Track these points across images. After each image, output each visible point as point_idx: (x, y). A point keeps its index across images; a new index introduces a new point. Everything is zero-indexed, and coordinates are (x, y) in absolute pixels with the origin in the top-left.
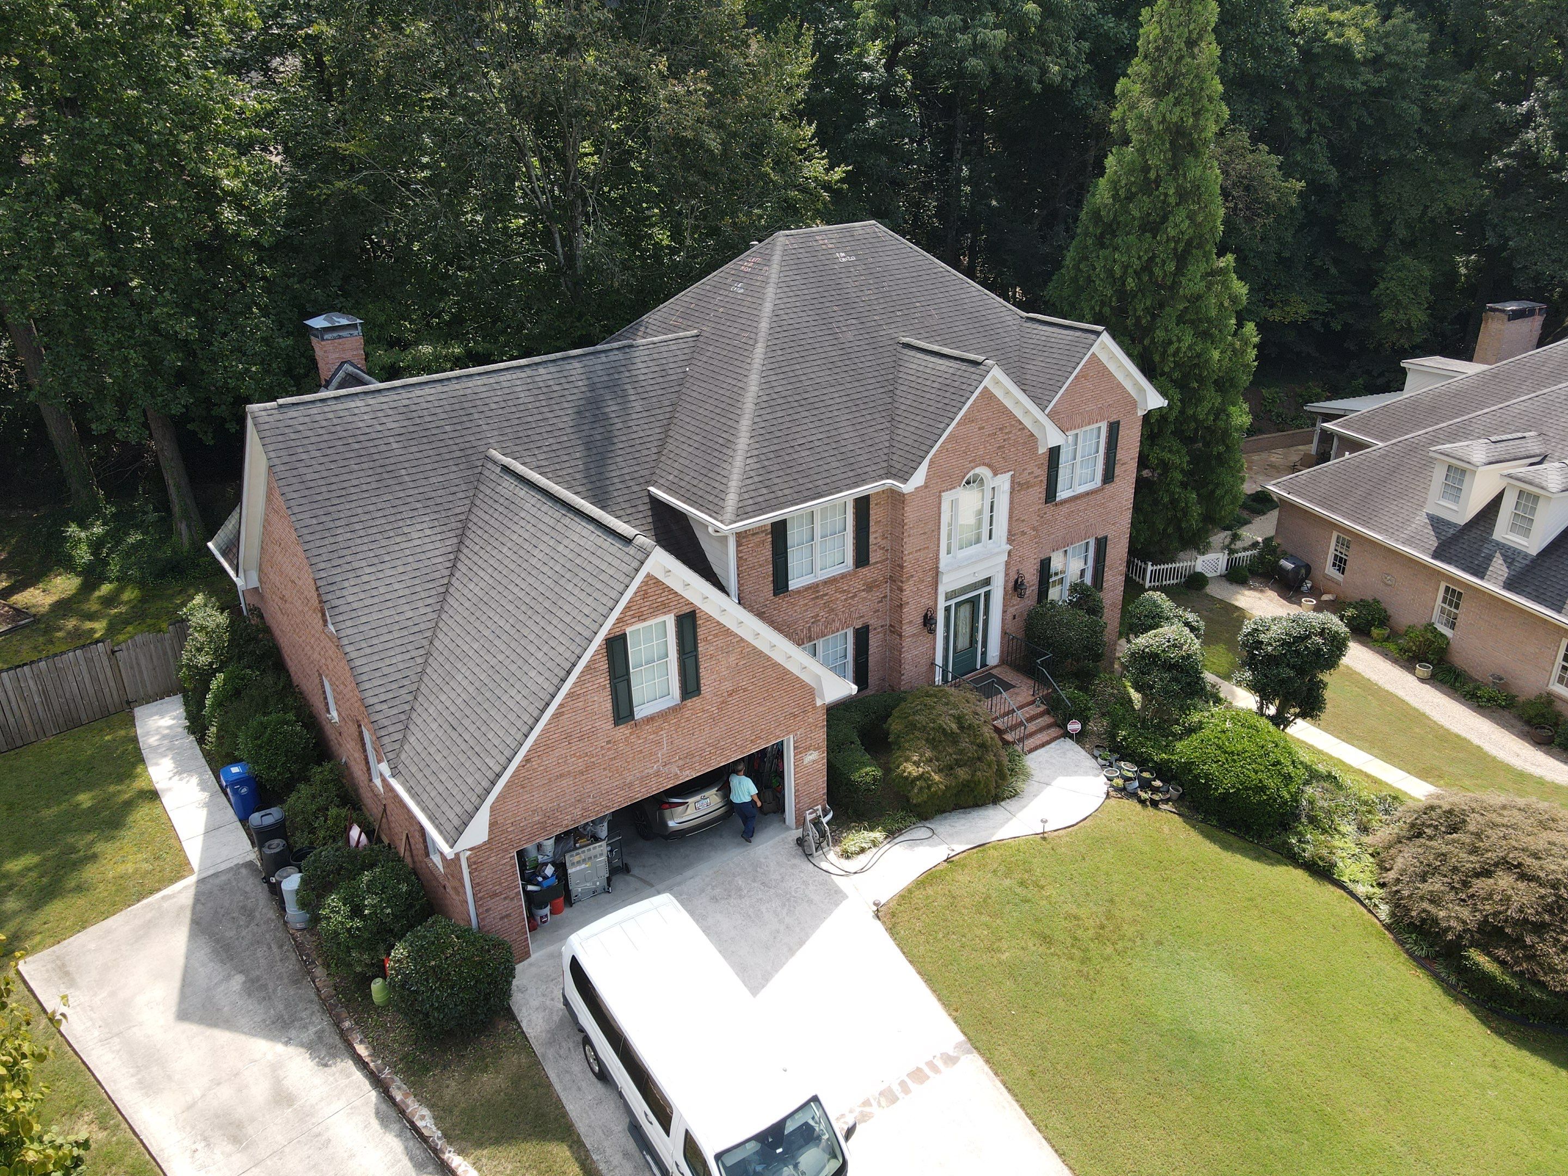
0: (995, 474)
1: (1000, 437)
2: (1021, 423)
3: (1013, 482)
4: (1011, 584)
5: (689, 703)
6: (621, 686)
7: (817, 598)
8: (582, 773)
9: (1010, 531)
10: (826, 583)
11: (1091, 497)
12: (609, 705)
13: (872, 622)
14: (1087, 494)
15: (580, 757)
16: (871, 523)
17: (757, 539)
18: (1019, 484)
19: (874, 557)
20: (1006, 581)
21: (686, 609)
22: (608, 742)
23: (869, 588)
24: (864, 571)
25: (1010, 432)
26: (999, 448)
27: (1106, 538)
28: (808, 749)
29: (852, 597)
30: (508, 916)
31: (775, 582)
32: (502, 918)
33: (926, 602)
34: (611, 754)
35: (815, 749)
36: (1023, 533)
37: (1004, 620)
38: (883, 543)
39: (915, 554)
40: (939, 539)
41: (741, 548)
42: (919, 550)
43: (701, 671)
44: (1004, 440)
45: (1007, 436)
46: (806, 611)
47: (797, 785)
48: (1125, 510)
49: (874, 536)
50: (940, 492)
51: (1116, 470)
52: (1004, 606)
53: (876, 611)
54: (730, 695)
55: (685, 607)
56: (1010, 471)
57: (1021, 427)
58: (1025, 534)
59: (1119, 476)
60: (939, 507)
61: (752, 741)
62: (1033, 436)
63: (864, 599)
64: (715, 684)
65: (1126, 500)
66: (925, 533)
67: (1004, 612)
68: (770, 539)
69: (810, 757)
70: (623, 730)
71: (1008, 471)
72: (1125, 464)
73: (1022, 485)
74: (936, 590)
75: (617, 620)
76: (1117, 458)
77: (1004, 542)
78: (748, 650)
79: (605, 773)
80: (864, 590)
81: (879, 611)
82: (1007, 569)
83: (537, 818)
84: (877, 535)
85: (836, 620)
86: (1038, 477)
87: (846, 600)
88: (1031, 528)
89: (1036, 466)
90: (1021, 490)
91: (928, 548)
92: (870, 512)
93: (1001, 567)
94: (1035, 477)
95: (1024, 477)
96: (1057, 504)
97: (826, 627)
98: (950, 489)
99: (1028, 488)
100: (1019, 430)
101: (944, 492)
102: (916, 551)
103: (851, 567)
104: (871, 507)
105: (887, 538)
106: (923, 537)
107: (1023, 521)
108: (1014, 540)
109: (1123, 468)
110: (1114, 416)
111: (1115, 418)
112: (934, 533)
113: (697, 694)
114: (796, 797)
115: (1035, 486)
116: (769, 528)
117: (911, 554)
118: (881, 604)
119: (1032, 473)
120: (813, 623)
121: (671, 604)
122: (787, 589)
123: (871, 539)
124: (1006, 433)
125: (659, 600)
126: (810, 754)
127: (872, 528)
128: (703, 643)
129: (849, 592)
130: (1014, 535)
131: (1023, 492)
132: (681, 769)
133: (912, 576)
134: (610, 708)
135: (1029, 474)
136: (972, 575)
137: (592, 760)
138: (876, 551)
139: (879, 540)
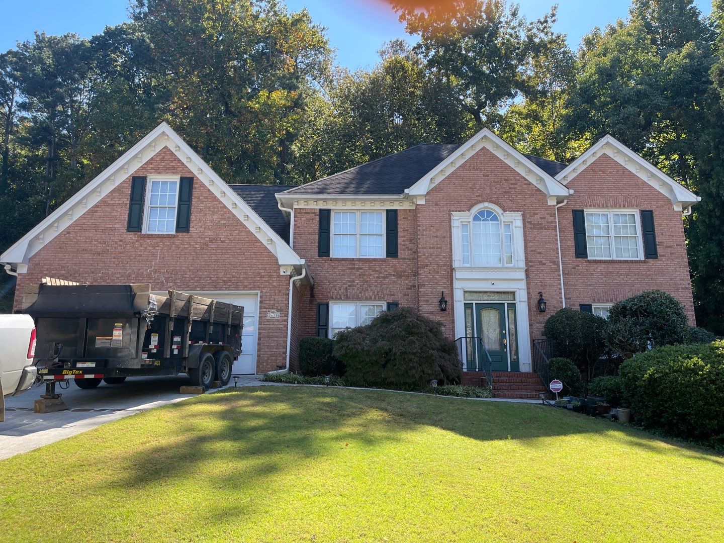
0: (505, 211)
1: (505, 185)
2: (526, 180)
3: (524, 220)
4: (534, 302)
5: (180, 235)
6: (136, 207)
8: (99, 254)
9: (526, 258)
10: (360, 260)
11: (632, 266)
12: (126, 217)
13: (402, 301)
14: (626, 262)
15: (100, 243)
16: (399, 230)
17: (308, 216)
18: (530, 223)
19: (401, 253)
20: (529, 299)
21: (189, 176)
22: (121, 241)
23: (399, 275)
24: (394, 261)
25: (515, 184)
26: (505, 192)
28: (272, 307)
29: (384, 278)
31: (320, 247)
33: (440, 289)
34: (120, 249)
36: (542, 263)
37: (531, 333)
38: (411, 246)
39: (429, 250)
40: (451, 244)
41: (296, 219)
42: (433, 248)
43: (191, 217)
44: (510, 188)
45: (512, 186)
46: (343, 275)
47: (260, 334)
48: (683, 288)
49: (403, 239)
50: (450, 211)
51: (660, 250)
52: (530, 320)
53: (405, 295)
54: (211, 241)
55: (187, 174)
56: (521, 211)
57: (526, 182)
58: (544, 264)
59: (664, 256)
60: (450, 222)
61: (224, 281)
62: (541, 191)
63: (394, 282)
64: (200, 229)
65: (681, 280)
66: (437, 237)
67: (531, 325)
68: (318, 219)
69: (273, 315)
70: (131, 236)
71: (518, 211)
72: (670, 247)
73: (534, 224)
74: (452, 283)
75: (141, 167)
76: (658, 240)
77: (522, 264)
78: (228, 215)
79: (114, 260)
80: (394, 275)
81: (408, 295)
82: (528, 288)
83: (63, 272)
84: (405, 239)
85: (369, 289)
86: (551, 222)
87: (378, 277)
88: (550, 262)
89: (548, 214)
90: (534, 228)
91: (441, 248)
92: (399, 222)
93: (523, 285)
94: (548, 222)
95: (536, 219)
96: (590, 261)
97: (361, 292)
98: (460, 211)
99: (541, 228)
100: (525, 184)
101: (453, 211)
102: (430, 248)
103: (383, 255)
104: (399, 218)
105: (414, 243)
106: (435, 239)
107: (540, 253)
108: (532, 266)
109: (669, 250)
110: (645, 206)
111: (647, 207)
112: (446, 239)
113: (188, 231)
114: (259, 344)
115: (548, 229)
116: (318, 212)
117: (425, 248)
118: (410, 291)
119: (544, 218)
120: (349, 286)
121: (178, 169)
122: (328, 256)
123: (400, 241)
124: (512, 184)
125: (171, 164)
126: (273, 312)
127: (400, 233)
128: (196, 200)
129: (381, 273)
130: (531, 262)
131: (537, 230)
132: (167, 280)
133: (427, 266)
134: (127, 219)
135: (541, 218)
136: (490, 282)
137: (108, 248)
138: (404, 250)
139: (407, 243)
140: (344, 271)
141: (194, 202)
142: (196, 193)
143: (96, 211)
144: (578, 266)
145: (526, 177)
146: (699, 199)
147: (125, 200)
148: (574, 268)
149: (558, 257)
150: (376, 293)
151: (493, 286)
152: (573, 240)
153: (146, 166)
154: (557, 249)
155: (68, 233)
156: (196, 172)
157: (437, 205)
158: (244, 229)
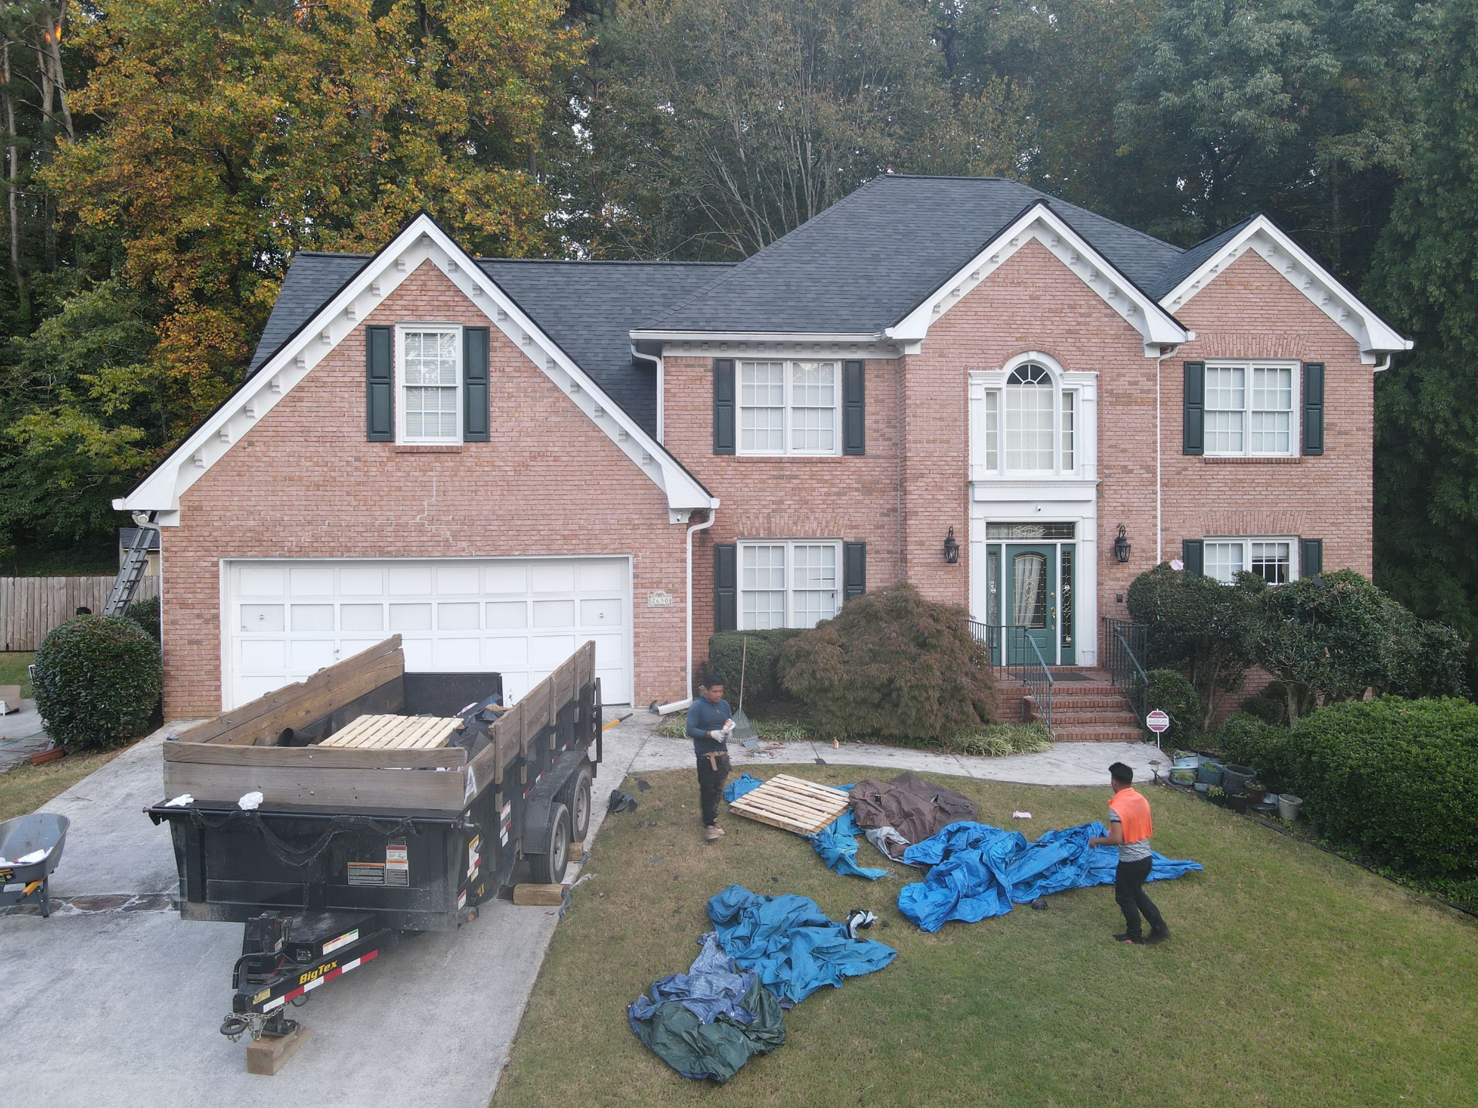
0: (1065, 368)
1: (1070, 317)
2: (1108, 307)
3: (1100, 388)
4: (1109, 543)
5: (473, 447)
6: (380, 389)
7: (781, 477)
8: (317, 486)
9: (1100, 460)
10: (794, 461)
11: (1277, 468)
12: (361, 409)
13: (874, 541)
14: (1269, 462)
15: (317, 464)
16: (868, 400)
17: (691, 372)
18: (1111, 392)
19: (871, 446)
20: (1100, 536)
21: (480, 324)
22: (357, 459)
23: (868, 489)
24: (856, 462)
25: (1089, 315)
26: (1069, 332)
27: (1319, 542)
28: (657, 584)
29: (838, 494)
30: (199, 642)
31: (717, 434)
32: (191, 642)
33: (946, 520)
34: (358, 476)
35: (669, 591)
36: (1127, 470)
37: (1100, 598)
38: (889, 432)
39: (927, 445)
40: (966, 434)
41: (668, 378)
42: (934, 441)
43: (491, 409)
44: (1079, 324)
45: (1082, 319)
46: (762, 490)
47: (636, 635)
48: (1358, 508)
49: (874, 417)
50: (966, 368)
51: (1328, 439)
52: (1099, 575)
53: (878, 527)
54: (534, 458)
55: (476, 319)
56: (1095, 370)
57: (1108, 311)
58: (1131, 471)
59: (1333, 449)
60: (966, 390)
61: (565, 537)
62: (1133, 329)
63: (858, 502)
64: (511, 434)
65: (1356, 493)
66: (941, 419)
67: (1099, 584)
68: (711, 378)
69: (659, 599)
70: (378, 450)
71: (1090, 369)
72: (1346, 433)
73: (1118, 396)
74: (966, 509)
75: (381, 304)
76: (1326, 420)
77: (1091, 474)
78: (564, 404)
79: (348, 498)
80: (857, 490)
81: (882, 527)
82: (1100, 517)
83: (252, 523)
84: (879, 417)
85: (812, 517)
86: (1149, 392)
87: (828, 494)
88: (1142, 467)
89: (1143, 375)
90: (1117, 403)
91: (948, 442)
92: (867, 383)
93: (1090, 511)
94: (1142, 391)
95: (1121, 385)
96: (1207, 462)
97: (795, 523)
98: (984, 369)
99: (1129, 404)
100: (1106, 316)
101: (972, 368)
102: (928, 442)
103: (837, 451)
104: (867, 377)
105: (895, 427)
106: (939, 423)
107: (1124, 451)
108: (1109, 476)
109: (1343, 439)
110: (1312, 355)
111: (1312, 357)
112: (958, 423)
113: (487, 440)
114: (636, 654)
115: (1142, 403)
116: (710, 364)
117: (920, 442)
118: (886, 519)
119: (1136, 383)
120: (774, 511)
121: (457, 309)
122: (733, 452)
123: (869, 421)
124: (1082, 315)
125: (441, 298)
126: (659, 595)
127: (870, 407)
128: (499, 374)
129: (833, 485)
130: (1108, 467)
131: (1120, 408)
132: (455, 536)
133: (922, 476)
134: (363, 415)
135: (1130, 383)
136: (1033, 507)
137: (333, 474)
138: (876, 440)
139: (881, 426)
140: (763, 481)
141: (495, 378)
142: (497, 358)
143: (301, 399)
144: (1185, 469)
145: (1110, 302)
146: (1409, 345)
147: (357, 374)
148: (1179, 473)
149: (1154, 459)
150: (824, 524)
151: (1039, 514)
152: (1181, 420)
153: (390, 302)
154: (1155, 442)
155: (251, 444)
156: (494, 317)
157: (942, 355)
158: (596, 434)
